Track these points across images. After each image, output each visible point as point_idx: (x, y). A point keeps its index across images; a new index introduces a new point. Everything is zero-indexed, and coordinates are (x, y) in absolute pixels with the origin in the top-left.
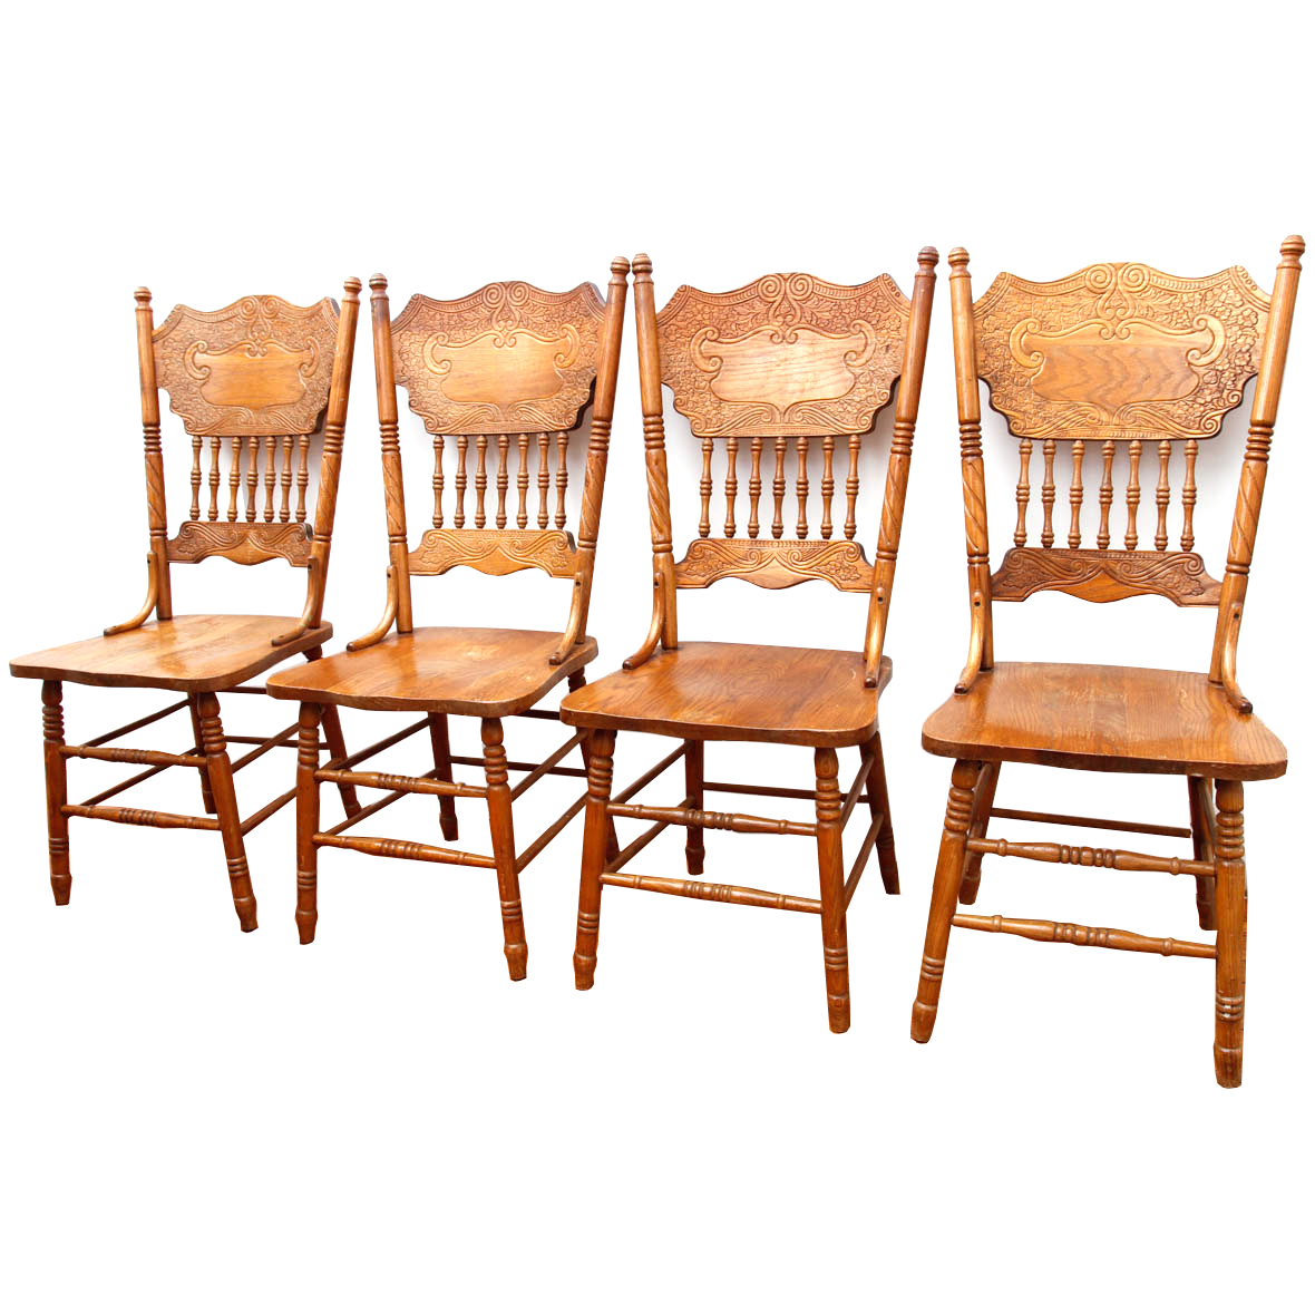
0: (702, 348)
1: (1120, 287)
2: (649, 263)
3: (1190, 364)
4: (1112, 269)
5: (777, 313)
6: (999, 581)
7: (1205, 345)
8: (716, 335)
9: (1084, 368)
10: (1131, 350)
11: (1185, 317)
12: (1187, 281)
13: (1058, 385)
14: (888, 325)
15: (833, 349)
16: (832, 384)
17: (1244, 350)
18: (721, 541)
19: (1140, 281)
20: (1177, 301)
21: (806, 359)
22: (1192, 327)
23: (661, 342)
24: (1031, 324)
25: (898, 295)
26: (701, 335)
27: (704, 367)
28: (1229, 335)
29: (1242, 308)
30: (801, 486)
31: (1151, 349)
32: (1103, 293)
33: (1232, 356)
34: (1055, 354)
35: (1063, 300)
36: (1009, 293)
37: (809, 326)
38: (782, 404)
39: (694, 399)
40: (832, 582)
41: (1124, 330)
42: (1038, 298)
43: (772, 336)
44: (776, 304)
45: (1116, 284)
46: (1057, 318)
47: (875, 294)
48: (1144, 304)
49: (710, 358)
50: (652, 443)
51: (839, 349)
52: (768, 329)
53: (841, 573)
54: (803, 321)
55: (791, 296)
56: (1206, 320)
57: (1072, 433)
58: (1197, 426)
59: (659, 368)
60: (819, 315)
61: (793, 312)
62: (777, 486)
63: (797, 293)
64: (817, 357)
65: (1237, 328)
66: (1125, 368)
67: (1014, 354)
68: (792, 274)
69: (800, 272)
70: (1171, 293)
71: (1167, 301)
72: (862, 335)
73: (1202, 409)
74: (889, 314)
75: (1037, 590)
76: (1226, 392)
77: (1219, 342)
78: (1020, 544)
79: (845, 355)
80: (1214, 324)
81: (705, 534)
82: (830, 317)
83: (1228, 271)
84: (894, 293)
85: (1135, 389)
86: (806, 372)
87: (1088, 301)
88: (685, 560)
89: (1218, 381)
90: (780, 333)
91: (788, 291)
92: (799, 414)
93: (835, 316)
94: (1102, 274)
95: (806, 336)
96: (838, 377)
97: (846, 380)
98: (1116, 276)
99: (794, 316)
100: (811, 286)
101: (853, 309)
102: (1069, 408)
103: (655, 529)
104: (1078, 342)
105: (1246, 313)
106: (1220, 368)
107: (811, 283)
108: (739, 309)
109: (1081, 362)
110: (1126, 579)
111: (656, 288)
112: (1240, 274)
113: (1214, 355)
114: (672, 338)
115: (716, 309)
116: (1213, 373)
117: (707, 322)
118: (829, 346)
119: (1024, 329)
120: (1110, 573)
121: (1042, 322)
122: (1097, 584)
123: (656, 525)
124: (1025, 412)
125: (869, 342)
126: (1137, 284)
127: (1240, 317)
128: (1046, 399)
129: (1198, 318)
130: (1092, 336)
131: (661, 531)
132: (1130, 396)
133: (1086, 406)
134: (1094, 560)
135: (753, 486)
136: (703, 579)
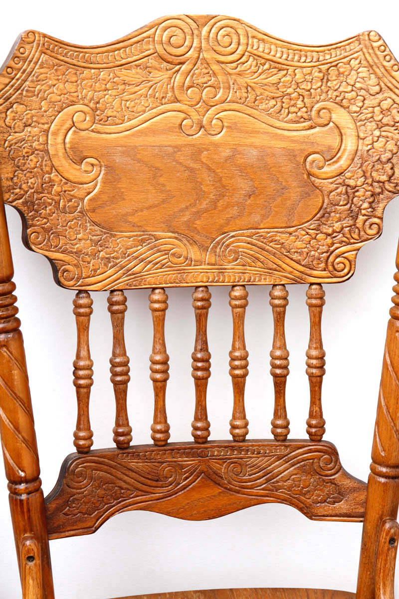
1: (205, 55)
3: (309, 174)
4: (194, 25)
6: (59, 509)
7: (330, 148)
9: (162, 180)
10: (227, 153)
11: (300, 104)
12: (300, 49)
13: (124, 208)
17: (384, 159)
19: (233, 46)
20: (288, 78)
22: (310, 119)
24: (78, 113)
28: (362, 135)
29: (380, 96)
31: (255, 152)
32: (182, 63)
33: (368, 166)
34: (118, 159)
35: (124, 74)
36: (41, 67)
41: (214, 121)
42: (86, 72)
45: (200, 50)
46: (116, 103)
48: (241, 81)
56: (330, 111)
57: (149, 279)
58: (323, 265)
65: (373, 125)
66: (220, 180)
67: (56, 163)
70: (279, 67)
71: (274, 79)
73: (329, 240)
75: (112, 514)
76: (361, 218)
77: (350, 144)
78: (83, 450)
80: (341, 117)
83: (357, 38)
85: (234, 211)
87: (160, 76)
89: (349, 200)
94: (178, 32)
98: (199, 36)
102: (143, 241)
104: (150, 140)
105: (386, 105)
106: (352, 182)
109: (156, 172)
110: (235, 485)
112: (375, 44)
113: (343, 163)
116: (342, 189)
119: (68, 124)
120: (212, 478)
121: (95, 110)
122: (196, 496)
124: (78, 253)
126: (229, 49)
127: (377, 109)
128: (109, 229)
129: (317, 107)
130: (171, 130)
132: (228, 221)
133: (166, 237)
134: (189, 462)
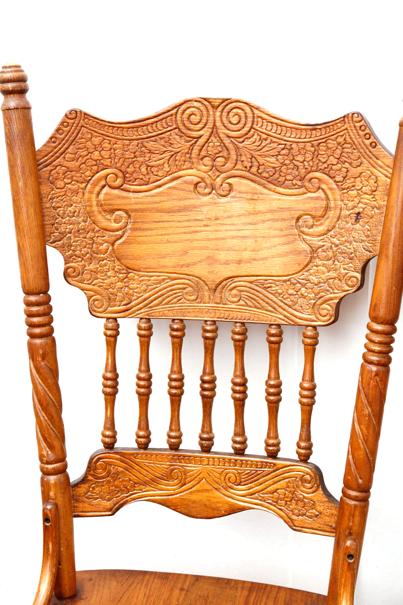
0: (102, 197)
2: (23, 80)
5: (203, 153)
8: (119, 182)
14: (359, 185)
15: (282, 210)
16: (280, 256)
18: (133, 454)
21: (245, 220)
23: (45, 189)
25: (374, 145)
26: (99, 180)
27: (105, 224)
30: (238, 388)
37: (248, 174)
38: (212, 277)
39: (92, 267)
40: (281, 517)
43: (196, 185)
44: (202, 141)
47: (341, 140)
49: (112, 211)
50: (37, 331)
51: (290, 209)
52: (191, 174)
53: (293, 506)
54: (239, 166)
55: (222, 131)
59: (42, 226)
60: (261, 160)
61: (225, 153)
62: (206, 386)
63: (230, 126)
64: (260, 217)
68: (224, 100)
69: (235, 97)
72: (320, 193)
74: (359, 169)
79: (298, 219)
81: (110, 446)
82: (277, 165)
84: (367, 142)
86: (244, 237)
88: (84, 480)
90: (208, 182)
91: (218, 124)
92: (234, 292)
93: (283, 164)
95: (243, 189)
96: (287, 248)
97: (299, 253)
99: (227, 159)
100: (250, 120)
101: (309, 156)
103: (44, 444)
107: (250, 115)
108: (150, 145)
111: (35, 114)
114: (60, 184)
115: (119, 144)
117: (107, 162)
118: (275, 205)
123: (45, 440)
125: (332, 204)
131: (51, 447)
135: (174, 384)
136: (108, 504)
